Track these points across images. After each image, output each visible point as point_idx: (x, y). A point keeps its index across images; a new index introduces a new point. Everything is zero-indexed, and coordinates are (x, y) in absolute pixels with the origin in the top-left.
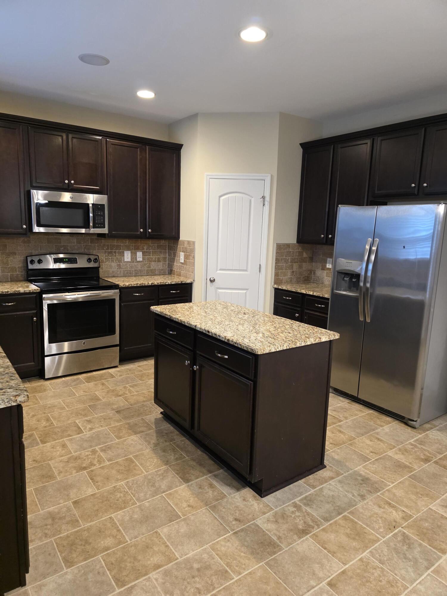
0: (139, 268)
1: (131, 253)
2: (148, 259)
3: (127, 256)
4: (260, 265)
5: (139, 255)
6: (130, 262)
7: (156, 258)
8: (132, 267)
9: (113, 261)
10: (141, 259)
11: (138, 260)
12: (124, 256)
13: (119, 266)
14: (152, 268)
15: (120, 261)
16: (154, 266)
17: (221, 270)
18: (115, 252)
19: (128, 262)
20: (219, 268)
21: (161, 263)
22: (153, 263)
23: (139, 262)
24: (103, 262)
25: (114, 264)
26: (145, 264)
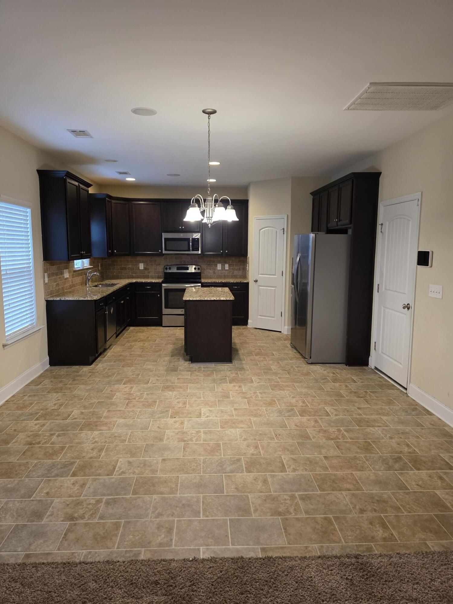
0: (227, 274)
1: (222, 265)
2: (232, 268)
3: (219, 267)
4: (282, 271)
5: (227, 267)
6: (221, 270)
7: (237, 268)
8: (222, 273)
9: (211, 269)
10: (228, 269)
11: (226, 269)
12: (217, 266)
13: (214, 272)
14: (235, 274)
15: (215, 269)
16: (236, 273)
17: (261, 274)
18: (212, 265)
19: (220, 270)
20: (260, 274)
21: (241, 271)
22: (236, 271)
23: (227, 270)
24: (204, 270)
25: (211, 271)
26: (230, 272)
